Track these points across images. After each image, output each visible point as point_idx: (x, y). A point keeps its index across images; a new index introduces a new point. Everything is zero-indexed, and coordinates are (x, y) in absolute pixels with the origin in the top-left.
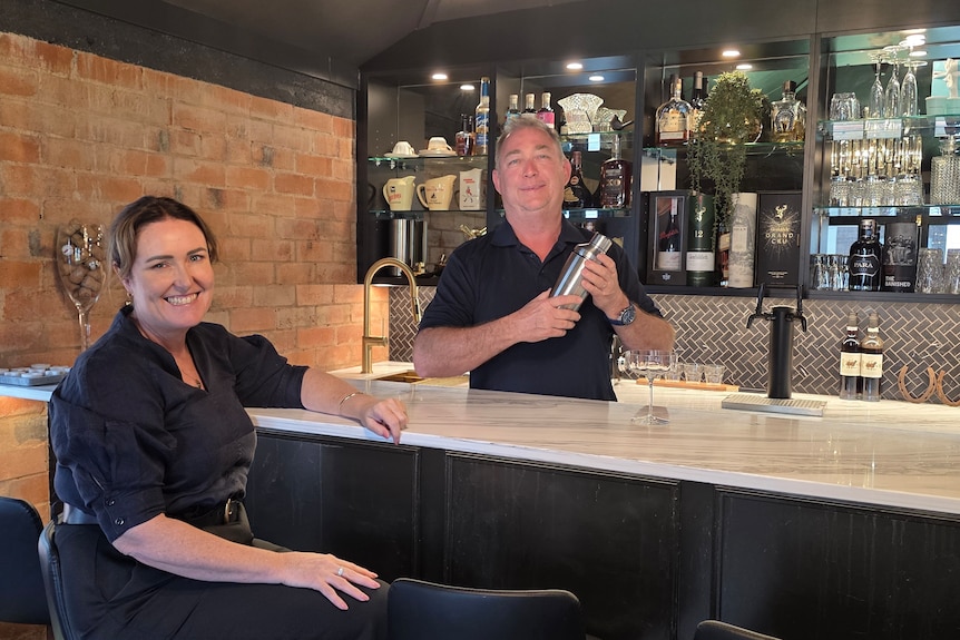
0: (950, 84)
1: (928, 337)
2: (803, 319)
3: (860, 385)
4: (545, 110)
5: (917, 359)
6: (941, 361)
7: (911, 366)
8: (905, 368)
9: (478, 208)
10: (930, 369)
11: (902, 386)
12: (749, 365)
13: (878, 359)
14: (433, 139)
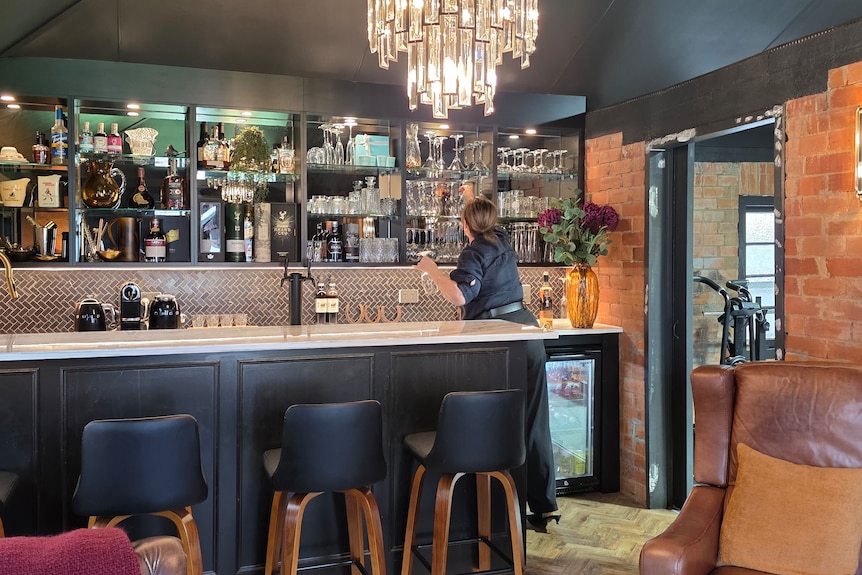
0: (367, 148)
1: (358, 287)
2: (312, 279)
3: (327, 317)
4: (114, 136)
5: (354, 300)
6: (365, 300)
7: (351, 304)
8: (348, 305)
9: (57, 205)
10: (360, 305)
11: (348, 315)
12: (260, 312)
13: (336, 301)
14: (4, 148)
